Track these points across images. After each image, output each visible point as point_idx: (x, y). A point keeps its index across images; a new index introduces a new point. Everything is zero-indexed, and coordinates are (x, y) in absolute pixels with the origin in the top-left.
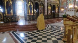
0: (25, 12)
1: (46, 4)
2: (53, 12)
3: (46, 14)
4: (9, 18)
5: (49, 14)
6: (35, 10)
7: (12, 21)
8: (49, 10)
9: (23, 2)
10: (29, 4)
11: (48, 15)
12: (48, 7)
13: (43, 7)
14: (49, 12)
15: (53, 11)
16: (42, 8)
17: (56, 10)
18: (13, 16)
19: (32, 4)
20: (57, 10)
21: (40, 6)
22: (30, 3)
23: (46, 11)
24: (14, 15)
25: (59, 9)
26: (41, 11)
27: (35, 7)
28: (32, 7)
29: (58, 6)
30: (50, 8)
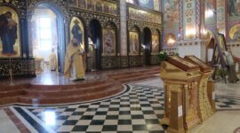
0: (58, 48)
1: (123, 25)
2: (144, 47)
3: (124, 53)
4: (8, 67)
5: (134, 52)
6: (91, 43)
7: (18, 74)
8: (133, 42)
9: (55, 17)
10: (72, 25)
11: (128, 56)
12: (128, 32)
13: (113, 32)
14: (133, 47)
15: (144, 44)
16: (112, 37)
17: (153, 43)
18: (23, 58)
19: (80, 25)
20: (155, 43)
21: (104, 31)
22: (76, 22)
23: (124, 46)
24: (25, 56)
25: (161, 40)
26: (108, 44)
27: (89, 32)
28: (80, 32)
29: (157, 30)
30: (134, 35)
